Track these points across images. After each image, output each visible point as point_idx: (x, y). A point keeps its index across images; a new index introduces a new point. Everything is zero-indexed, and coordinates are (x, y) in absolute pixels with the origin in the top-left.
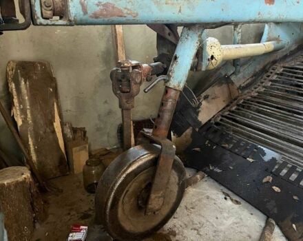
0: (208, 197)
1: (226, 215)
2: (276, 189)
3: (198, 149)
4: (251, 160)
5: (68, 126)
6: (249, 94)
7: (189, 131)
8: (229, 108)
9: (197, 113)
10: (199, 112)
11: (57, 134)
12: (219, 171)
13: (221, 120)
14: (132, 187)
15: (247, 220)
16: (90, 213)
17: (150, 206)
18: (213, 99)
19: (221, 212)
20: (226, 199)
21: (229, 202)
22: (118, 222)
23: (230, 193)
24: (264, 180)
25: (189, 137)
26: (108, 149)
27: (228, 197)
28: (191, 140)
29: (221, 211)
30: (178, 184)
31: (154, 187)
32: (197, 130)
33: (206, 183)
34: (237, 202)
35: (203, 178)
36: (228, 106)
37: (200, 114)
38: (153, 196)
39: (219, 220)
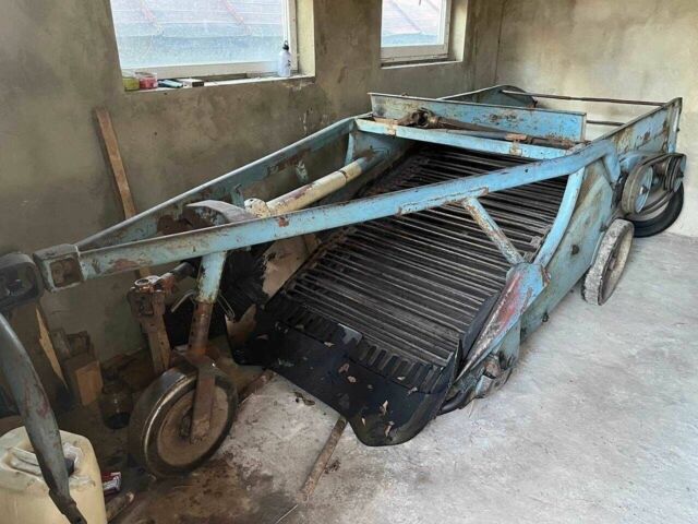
0: (276, 403)
1: (295, 421)
2: (352, 379)
3: (264, 337)
4: (330, 344)
5: (59, 335)
6: (336, 240)
7: (251, 311)
8: (306, 266)
9: (261, 282)
10: (263, 280)
11: (48, 355)
12: (290, 365)
13: (296, 287)
14: (171, 417)
15: (318, 422)
16: (120, 454)
17: (194, 433)
18: (281, 257)
19: (289, 420)
20: (297, 401)
21: (302, 405)
22: (159, 457)
23: (303, 392)
24: (340, 371)
25: (251, 320)
26: (128, 354)
27: (300, 399)
28: (255, 322)
29: (290, 417)
30: (228, 400)
31: (196, 413)
32: (263, 307)
33: (275, 384)
34: (310, 403)
35: (271, 377)
36: (305, 263)
37: (265, 283)
38: (196, 422)
39: (286, 430)
